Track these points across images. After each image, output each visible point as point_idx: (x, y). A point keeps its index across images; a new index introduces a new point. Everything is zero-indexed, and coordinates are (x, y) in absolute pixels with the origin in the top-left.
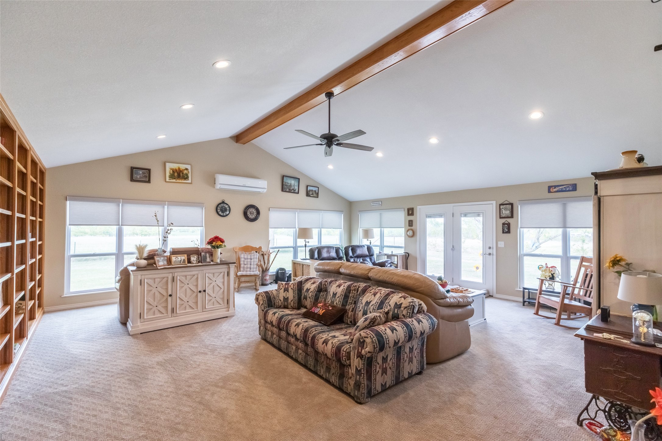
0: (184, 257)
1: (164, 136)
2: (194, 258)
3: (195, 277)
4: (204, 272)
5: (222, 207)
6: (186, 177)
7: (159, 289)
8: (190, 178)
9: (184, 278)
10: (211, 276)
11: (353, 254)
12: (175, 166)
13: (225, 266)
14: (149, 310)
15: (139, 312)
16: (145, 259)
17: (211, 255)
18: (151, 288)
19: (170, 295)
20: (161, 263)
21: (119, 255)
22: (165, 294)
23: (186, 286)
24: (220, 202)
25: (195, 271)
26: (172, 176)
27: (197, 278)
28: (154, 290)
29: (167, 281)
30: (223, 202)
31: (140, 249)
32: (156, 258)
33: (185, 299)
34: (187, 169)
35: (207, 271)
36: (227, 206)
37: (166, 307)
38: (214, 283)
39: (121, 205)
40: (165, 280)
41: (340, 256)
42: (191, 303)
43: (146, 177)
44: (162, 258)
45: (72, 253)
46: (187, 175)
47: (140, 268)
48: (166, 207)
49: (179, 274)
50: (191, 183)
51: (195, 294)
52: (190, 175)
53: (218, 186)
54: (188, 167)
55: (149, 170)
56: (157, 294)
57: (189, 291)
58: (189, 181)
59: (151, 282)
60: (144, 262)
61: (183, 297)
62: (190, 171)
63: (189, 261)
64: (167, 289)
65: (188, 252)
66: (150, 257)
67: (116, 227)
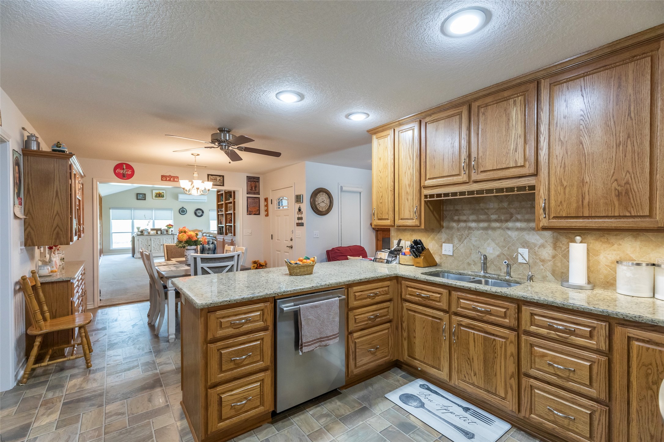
0: (155, 232)
2: (159, 232)
3: (160, 239)
4: (163, 237)
5: (182, 210)
6: (163, 196)
7: (145, 243)
8: (165, 197)
9: (155, 239)
12: (158, 192)
13: (172, 235)
15: (138, 251)
17: (167, 231)
18: (142, 242)
19: (149, 245)
20: (146, 234)
21: (132, 233)
22: (147, 245)
23: (156, 243)
24: (181, 207)
25: (159, 237)
26: (156, 196)
30: (183, 208)
31: (138, 228)
32: (144, 232)
33: (156, 247)
34: (163, 193)
35: (165, 237)
36: (185, 210)
37: (148, 250)
39: (133, 210)
40: (147, 240)
43: (144, 197)
44: (146, 232)
45: (113, 232)
46: (163, 195)
47: (138, 235)
48: (153, 211)
49: (153, 238)
51: (159, 246)
52: (165, 195)
53: (179, 200)
54: (164, 191)
55: (145, 194)
56: (144, 245)
57: (157, 245)
58: (165, 198)
59: (142, 240)
60: (140, 233)
61: (155, 246)
62: (165, 193)
63: (157, 233)
64: (148, 243)
65: (157, 230)
66: (142, 232)
67: (131, 221)
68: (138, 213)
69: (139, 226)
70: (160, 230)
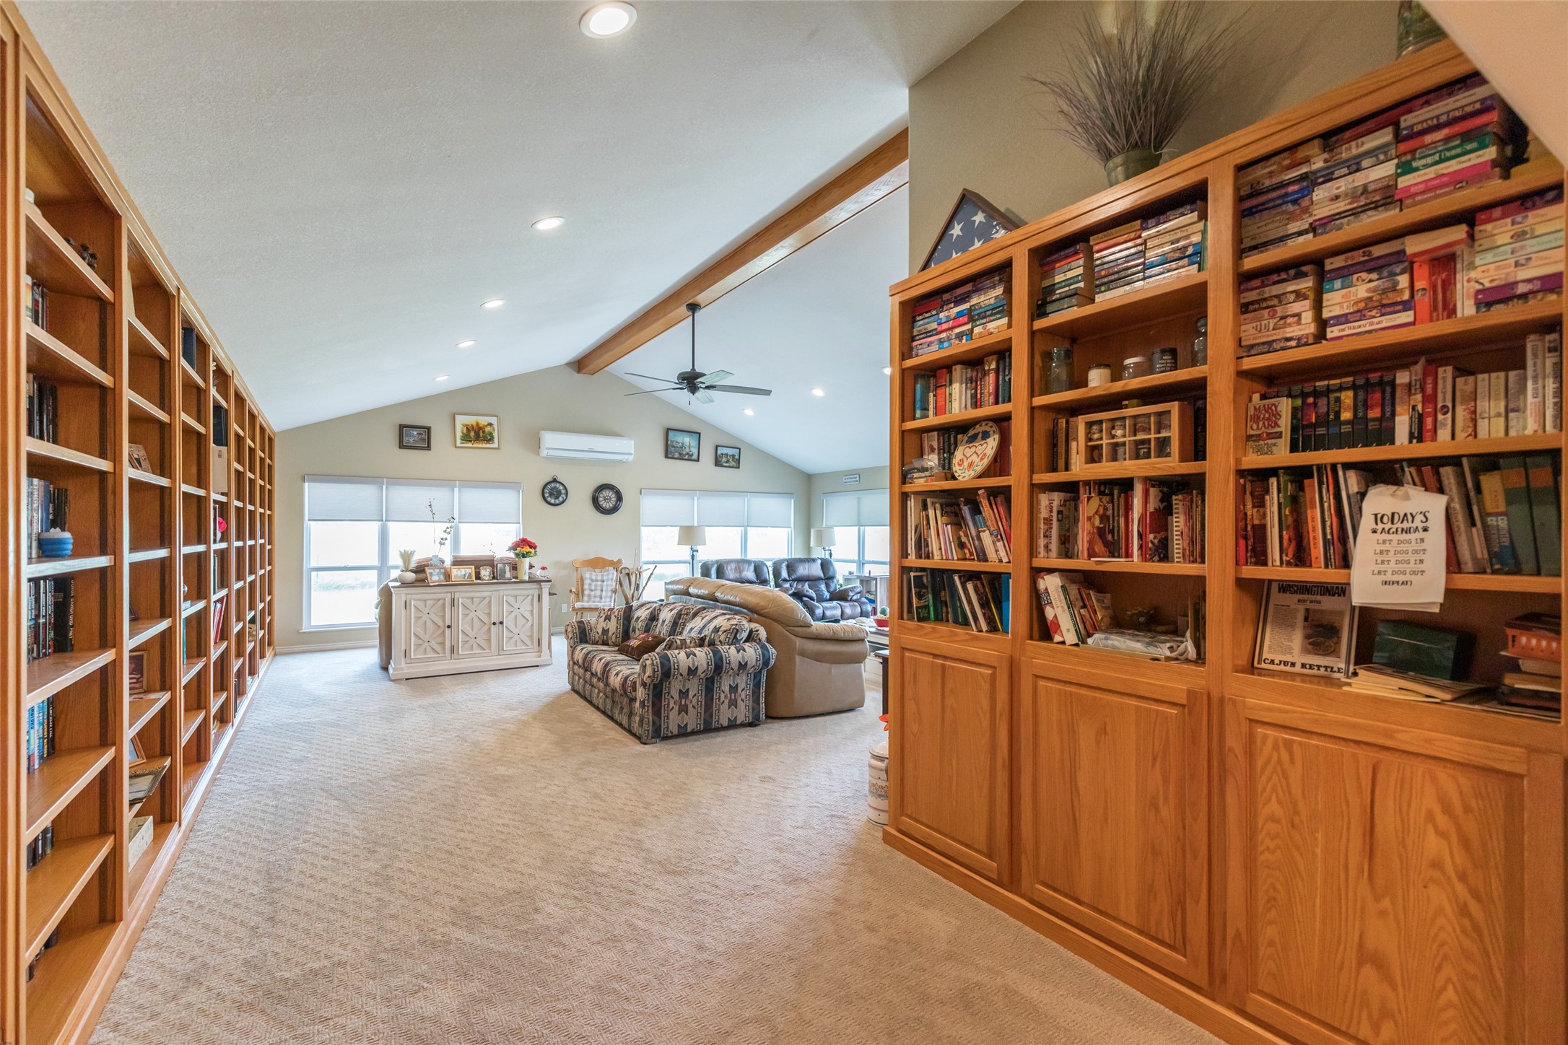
0: (470, 570)
1: (446, 377)
2: (485, 572)
3: (487, 600)
4: (501, 593)
5: (552, 489)
6: (489, 439)
7: (432, 616)
8: (496, 440)
9: (469, 601)
10: (512, 600)
11: (789, 575)
12: (471, 420)
13: (534, 586)
14: (418, 646)
15: (403, 648)
16: (412, 571)
17: (514, 567)
18: (420, 615)
19: (449, 627)
20: (435, 578)
21: (383, 568)
22: (440, 624)
23: (473, 614)
24: (549, 479)
25: (485, 592)
26: (466, 438)
27: (490, 602)
28: (425, 617)
29: (444, 604)
30: (555, 480)
31: (406, 556)
32: (428, 571)
33: (472, 634)
34: (490, 425)
35: (506, 592)
36: (561, 488)
37: (443, 644)
38: (516, 612)
39: (384, 487)
40: (441, 602)
41: (763, 578)
42: (480, 641)
43: (423, 440)
44: (437, 571)
45: (313, 564)
46: (491, 434)
47: (405, 584)
48: (456, 490)
49: (462, 595)
50: (498, 448)
51: (486, 628)
52: (495, 435)
53: (544, 453)
54: (494, 420)
55: (429, 429)
56: (429, 623)
57: (476, 621)
58: (495, 445)
59: (420, 605)
60: (411, 576)
61: (468, 630)
62: (496, 427)
63: (478, 577)
64: (444, 617)
65: (478, 563)
66: (420, 570)
67: (378, 524)
68: (403, 496)
69: (409, 549)
70: (490, 562)
